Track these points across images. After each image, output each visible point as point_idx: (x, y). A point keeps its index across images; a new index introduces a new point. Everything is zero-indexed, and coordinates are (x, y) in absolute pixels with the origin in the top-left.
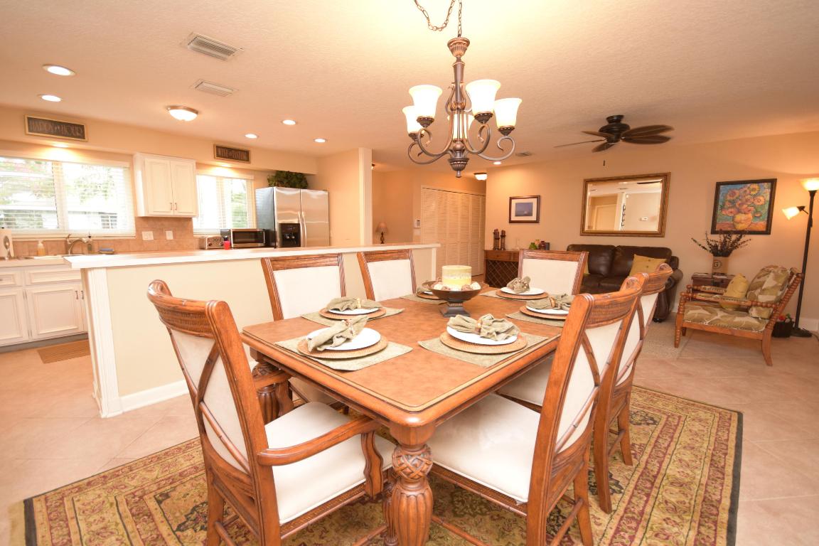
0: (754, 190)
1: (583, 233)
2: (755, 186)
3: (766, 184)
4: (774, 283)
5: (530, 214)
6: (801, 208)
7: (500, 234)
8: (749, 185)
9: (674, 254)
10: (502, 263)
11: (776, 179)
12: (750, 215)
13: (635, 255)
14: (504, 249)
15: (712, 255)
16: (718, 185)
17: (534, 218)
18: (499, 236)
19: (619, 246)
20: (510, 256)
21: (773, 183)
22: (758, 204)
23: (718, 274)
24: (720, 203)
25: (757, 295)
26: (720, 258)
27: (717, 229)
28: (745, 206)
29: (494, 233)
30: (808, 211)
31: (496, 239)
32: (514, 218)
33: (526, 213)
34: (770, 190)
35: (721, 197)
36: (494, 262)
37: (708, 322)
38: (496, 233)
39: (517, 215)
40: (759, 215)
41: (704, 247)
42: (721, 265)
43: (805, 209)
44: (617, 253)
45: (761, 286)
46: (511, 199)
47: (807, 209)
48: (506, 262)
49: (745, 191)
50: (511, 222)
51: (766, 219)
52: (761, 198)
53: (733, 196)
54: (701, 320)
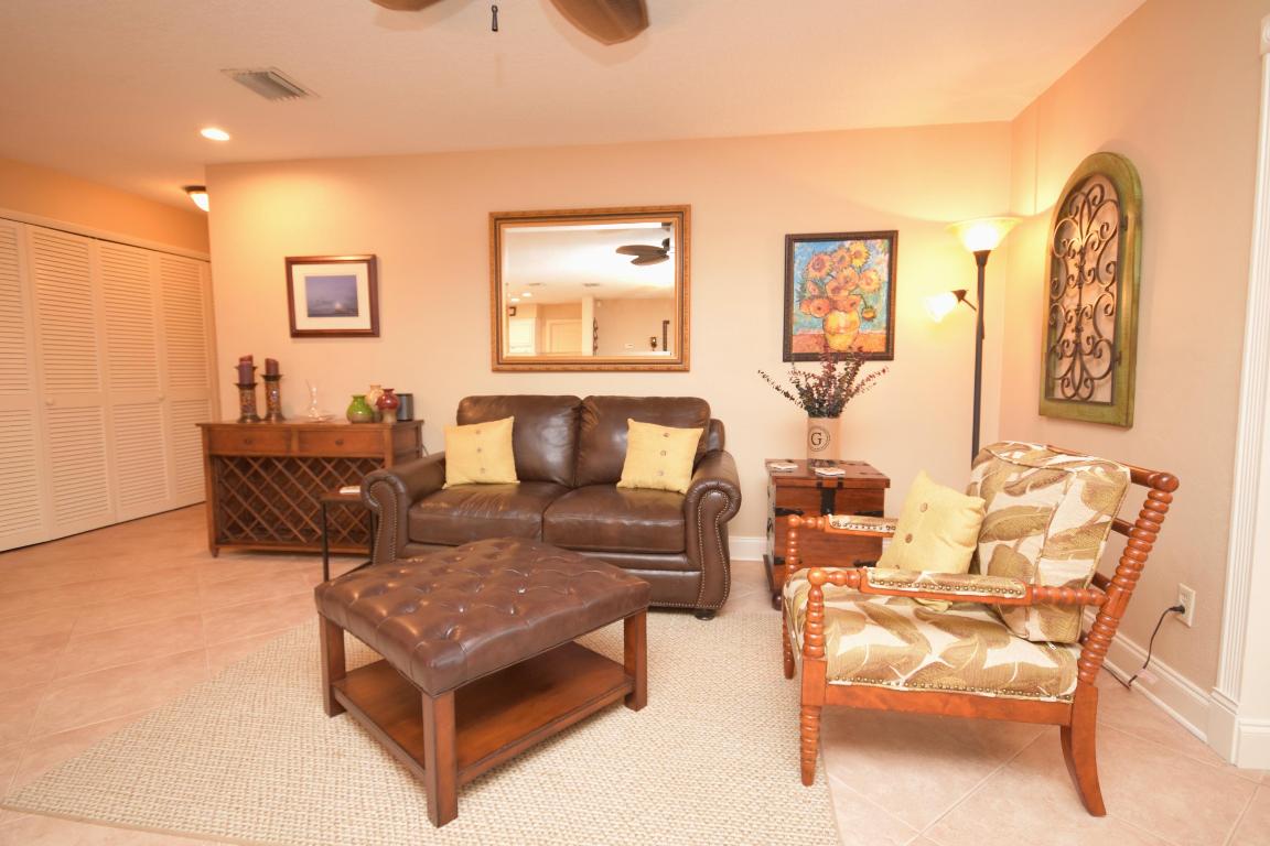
0: (857, 255)
1: (502, 364)
2: (859, 246)
3: (879, 241)
4: (1086, 515)
5: (352, 311)
6: (961, 295)
7: (261, 370)
8: (847, 244)
9: (714, 415)
10: (268, 463)
11: (896, 232)
12: (855, 316)
13: (630, 421)
14: (280, 417)
15: (806, 413)
16: (791, 240)
17: (362, 322)
18: (257, 377)
19: (590, 398)
20: (289, 439)
21: (891, 237)
22: (867, 287)
23: (822, 464)
24: (797, 287)
25: (1032, 557)
26: (824, 422)
27: (795, 350)
28: (844, 293)
29: (241, 368)
30: (975, 302)
31: (246, 385)
32: (304, 323)
33: (338, 306)
34: (887, 255)
35: (797, 273)
36: (244, 463)
37: (903, 678)
38: (246, 367)
39: (312, 314)
40: (871, 315)
41: (787, 395)
42: (828, 437)
43: (967, 297)
44: (587, 417)
45: (1043, 526)
46: (291, 262)
47: (972, 296)
48: (279, 459)
49: (842, 258)
50: (297, 334)
51: (884, 325)
52: (873, 276)
53: (819, 270)
54: (882, 671)
